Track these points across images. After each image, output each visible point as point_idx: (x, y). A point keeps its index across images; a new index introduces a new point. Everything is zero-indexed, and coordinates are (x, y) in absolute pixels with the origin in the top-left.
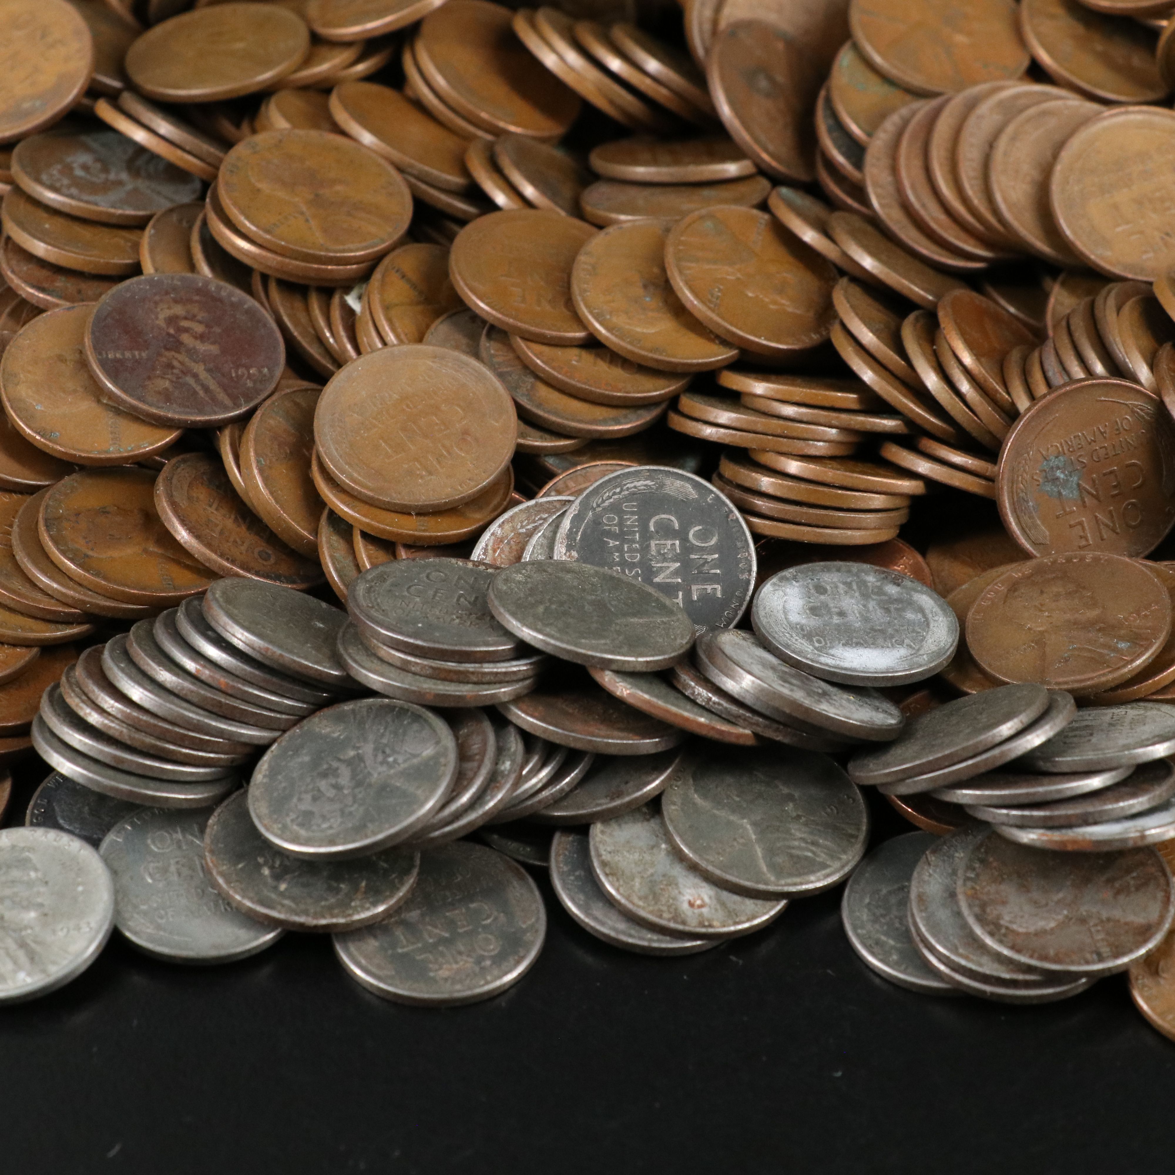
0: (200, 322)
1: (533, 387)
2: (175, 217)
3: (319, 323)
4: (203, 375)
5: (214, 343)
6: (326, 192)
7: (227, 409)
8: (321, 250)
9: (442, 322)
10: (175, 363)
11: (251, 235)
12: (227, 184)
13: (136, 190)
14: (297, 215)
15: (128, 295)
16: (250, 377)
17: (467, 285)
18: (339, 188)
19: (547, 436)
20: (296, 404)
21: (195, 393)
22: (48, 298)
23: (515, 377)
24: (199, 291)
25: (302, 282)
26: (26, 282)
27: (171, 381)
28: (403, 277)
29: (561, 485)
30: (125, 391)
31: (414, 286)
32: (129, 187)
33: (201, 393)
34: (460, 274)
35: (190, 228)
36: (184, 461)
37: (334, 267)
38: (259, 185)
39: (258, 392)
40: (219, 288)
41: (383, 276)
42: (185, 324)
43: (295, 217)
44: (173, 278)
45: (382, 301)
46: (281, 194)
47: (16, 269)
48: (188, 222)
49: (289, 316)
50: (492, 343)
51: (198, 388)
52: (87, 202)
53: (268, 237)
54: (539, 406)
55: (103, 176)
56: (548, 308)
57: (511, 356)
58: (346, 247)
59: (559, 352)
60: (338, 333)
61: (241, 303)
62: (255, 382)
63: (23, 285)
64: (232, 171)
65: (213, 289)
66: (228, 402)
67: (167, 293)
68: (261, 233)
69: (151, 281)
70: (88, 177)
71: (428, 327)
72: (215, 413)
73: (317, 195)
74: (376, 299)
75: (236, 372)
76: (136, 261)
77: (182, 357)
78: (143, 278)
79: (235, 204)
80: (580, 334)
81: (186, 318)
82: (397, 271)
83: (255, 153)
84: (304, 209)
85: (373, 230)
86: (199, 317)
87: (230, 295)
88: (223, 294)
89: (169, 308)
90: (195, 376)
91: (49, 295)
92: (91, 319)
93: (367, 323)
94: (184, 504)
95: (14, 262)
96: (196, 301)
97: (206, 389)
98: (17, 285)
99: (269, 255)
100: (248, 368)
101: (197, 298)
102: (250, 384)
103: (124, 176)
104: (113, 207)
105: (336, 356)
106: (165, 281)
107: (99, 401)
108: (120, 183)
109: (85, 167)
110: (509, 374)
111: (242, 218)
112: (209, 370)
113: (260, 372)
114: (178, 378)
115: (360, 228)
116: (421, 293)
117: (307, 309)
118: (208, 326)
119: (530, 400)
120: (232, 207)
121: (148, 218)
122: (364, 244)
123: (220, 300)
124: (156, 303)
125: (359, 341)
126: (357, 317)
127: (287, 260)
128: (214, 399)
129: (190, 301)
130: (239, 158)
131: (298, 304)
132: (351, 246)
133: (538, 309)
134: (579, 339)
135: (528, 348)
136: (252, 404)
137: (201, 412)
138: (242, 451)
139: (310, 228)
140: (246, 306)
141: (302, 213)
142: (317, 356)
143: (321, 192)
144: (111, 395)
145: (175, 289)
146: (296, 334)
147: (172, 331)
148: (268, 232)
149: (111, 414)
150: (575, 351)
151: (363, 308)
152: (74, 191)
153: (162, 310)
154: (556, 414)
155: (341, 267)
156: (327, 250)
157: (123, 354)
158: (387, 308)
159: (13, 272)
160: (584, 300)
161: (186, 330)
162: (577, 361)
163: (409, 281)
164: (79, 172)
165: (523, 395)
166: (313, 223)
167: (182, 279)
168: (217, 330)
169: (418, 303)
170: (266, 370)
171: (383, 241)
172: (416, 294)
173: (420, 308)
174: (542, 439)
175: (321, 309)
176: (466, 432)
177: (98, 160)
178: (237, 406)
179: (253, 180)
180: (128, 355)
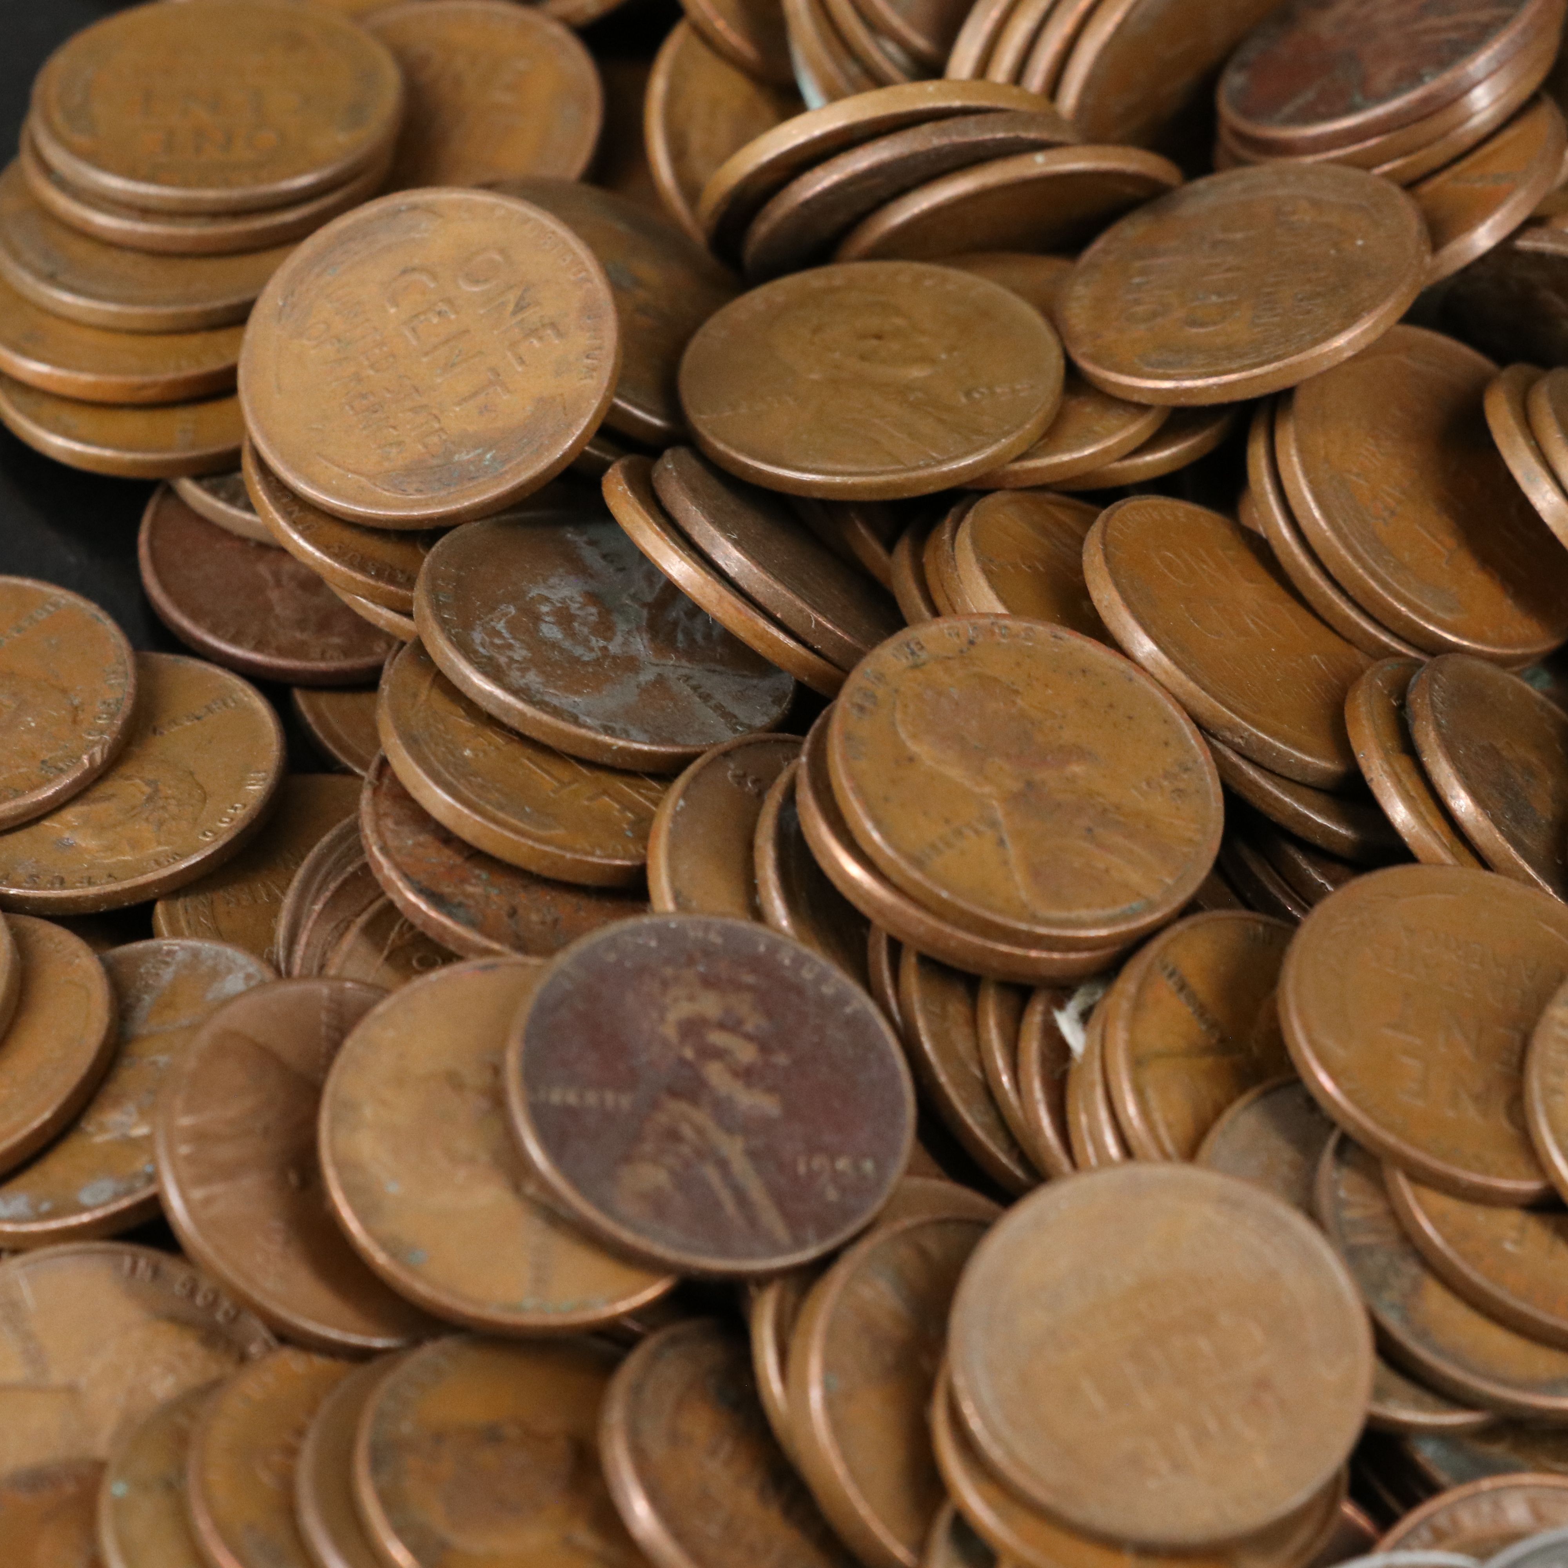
0: (748, 1037)
1: (1416, 1288)
2: (731, 769)
3: (994, 1061)
4: (741, 1166)
5: (771, 1090)
6: (1047, 776)
7: (777, 1249)
8: (1020, 918)
9: (1247, 1107)
10: (687, 1131)
11: (881, 863)
12: (848, 737)
13: (660, 681)
14: (982, 828)
15: (612, 957)
16: (836, 1176)
17: (1312, 1043)
18: (1076, 769)
19: (1428, 1399)
20: (923, 1253)
21: (717, 1205)
22: (448, 922)
23: (1381, 1259)
24: (756, 963)
25: (971, 970)
26: (406, 876)
27: (672, 1173)
28: (1182, 987)
29: (1442, 1521)
30: (575, 1182)
31: (1201, 1011)
32: (647, 676)
33: (730, 1207)
34: (1301, 1012)
35: (760, 796)
36: (673, 1341)
37: (1044, 955)
38: (914, 747)
39: (847, 1214)
40: (799, 961)
41: (1141, 989)
42: (718, 1038)
43: (977, 832)
44: (707, 927)
45: (1132, 1046)
46: (955, 773)
47: (392, 843)
48: (755, 782)
49: (935, 1037)
50: (1345, 1172)
51: (726, 1197)
52: (556, 712)
53: (916, 875)
54: (1423, 1335)
55: (597, 642)
56: (1471, 1112)
57: (1378, 1207)
58: (1073, 915)
59: (1479, 1216)
60: (1031, 1092)
61: (841, 1000)
62: (843, 1190)
63: (400, 884)
64: (861, 708)
65: (787, 962)
66: (780, 1231)
67: (691, 961)
68: (903, 864)
69: (662, 932)
70: (567, 644)
71: (1218, 1112)
72: (751, 1255)
73: (1030, 784)
74: (1120, 1036)
75: (808, 1164)
76: (637, 863)
77: (701, 1117)
78: (646, 920)
79: (859, 790)
80: (1530, 1186)
81: (722, 1026)
82: (1171, 975)
83: (915, 667)
84: (999, 814)
85: (1135, 877)
86: (749, 1027)
87: (822, 978)
88: (807, 975)
89: (691, 998)
90: (723, 1165)
91: (450, 915)
92: (527, 1006)
93: (1092, 1085)
94: (658, 1450)
95: (389, 823)
96: (750, 988)
97: (742, 1198)
98: (389, 880)
99: (912, 911)
100: (833, 1157)
101: (749, 979)
102: (832, 1195)
103: (641, 646)
104: (608, 730)
105: (1018, 1136)
106: (692, 934)
107: (517, 1188)
108: (631, 664)
109: (564, 618)
110: (1370, 1250)
111: (869, 825)
112: (753, 1155)
113: (857, 1166)
114: (687, 1165)
115: (1107, 871)
116: (1213, 1025)
117: (974, 1022)
118: (764, 1048)
119: (1406, 1320)
120: (852, 797)
121: (679, 764)
122: (1110, 912)
123: (798, 989)
124: (665, 984)
125: (1071, 1117)
126: (1073, 1066)
127: (948, 929)
128: (753, 1221)
129: (739, 987)
130: (880, 677)
131: (957, 1009)
132: (1084, 914)
133: (1451, 1114)
134: (1526, 1194)
135: (1418, 1199)
136: (830, 1244)
137: (725, 1252)
138: (795, 1344)
139: (1005, 863)
140: (848, 1010)
141: (993, 824)
142: (979, 1133)
143: (1040, 775)
144: (544, 1184)
145: (708, 952)
146: (943, 1079)
147: (689, 1053)
148: (918, 862)
149: (538, 1224)
150: (1513, 1218)
151: (1088, 1050)
152: (533, 679)
153: (676, 1000)
154: (1456, 1359)
155: (1056, 956)
156: (1034, 919)
157: (581, 1097)
158: (1137, 1063)
159: (384, 849)
160: (1550, 1114)
161: (719, 1054)
162: (1515, 1242)
163: (1191, 997)
164: (551, 631)
165: (1393, 1306)
166: (1012, 851)
167: (727, 933)
168: (782, 1059)
169: (1206, 1050)
170: (868, 1166)
171: (1151, 907)
172: (1204, 1027)
173: (1208, 1061)
174: (1419, 1406)
175: (1001, 1026)
176: (1263, 1384)
177: (593, 598)
178: (799, 1243)
179: (903, 735)
180: (591, 1098)
